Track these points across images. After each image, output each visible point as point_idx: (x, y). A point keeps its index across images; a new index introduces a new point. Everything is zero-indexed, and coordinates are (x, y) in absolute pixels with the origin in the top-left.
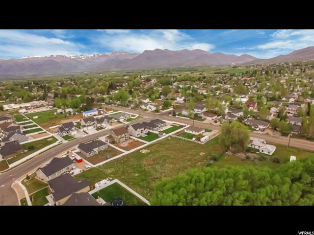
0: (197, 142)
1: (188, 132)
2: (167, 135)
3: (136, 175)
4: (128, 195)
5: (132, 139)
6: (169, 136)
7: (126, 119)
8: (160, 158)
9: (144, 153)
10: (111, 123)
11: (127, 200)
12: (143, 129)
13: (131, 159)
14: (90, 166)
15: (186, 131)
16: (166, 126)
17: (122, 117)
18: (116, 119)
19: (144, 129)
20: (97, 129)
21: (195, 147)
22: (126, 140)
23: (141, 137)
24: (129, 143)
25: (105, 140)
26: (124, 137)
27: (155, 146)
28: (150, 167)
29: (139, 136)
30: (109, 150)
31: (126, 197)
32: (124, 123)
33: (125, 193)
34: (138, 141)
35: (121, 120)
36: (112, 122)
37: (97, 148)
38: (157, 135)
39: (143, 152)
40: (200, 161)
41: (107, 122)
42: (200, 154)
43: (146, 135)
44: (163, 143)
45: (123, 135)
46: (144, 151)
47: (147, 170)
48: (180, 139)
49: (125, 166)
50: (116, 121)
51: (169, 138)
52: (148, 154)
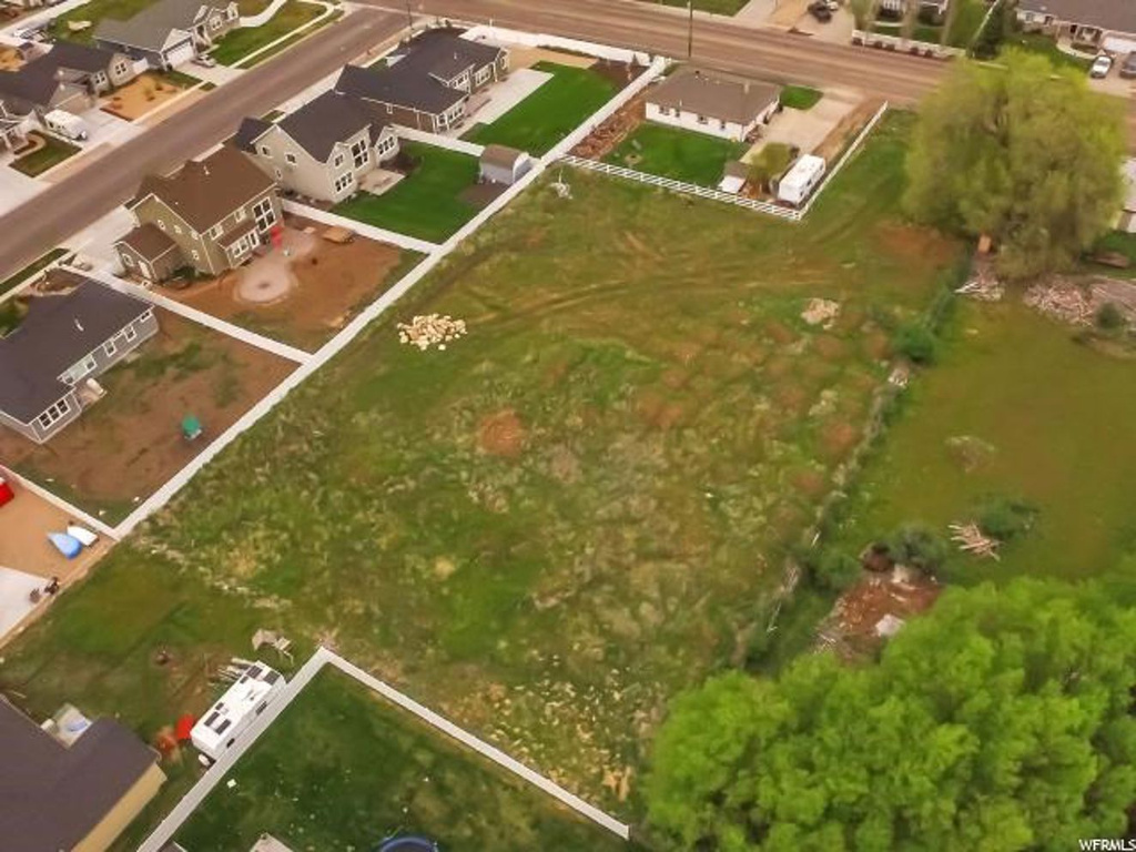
0: (754, 204)
1: (670, 119)
2: (540, 166)
3: (445, 567)
4: (450, 777)
5: (303, 223)
6: (554, 171)
7: (207, 39)
8: (562, 385)
9: (432, 347)
10: (112, 89)
11: (453, 817)
12: (364, 135)
13: (361, 420)
14: (87, 537)
15: (652, 112)
16: (503, 75)
17: (175, 36)
18: (136, 55)
19: (374, 136)
20: (30, 164)
21: (755, 246)
22: (263, 239)
23: (362, 194)
24: (295, 267)
25: (115, 264)
26: (248, 225)
27: (485, 268)
28: (511, 478)
29: (349, 189)
30: (172, 348)
31: (441, 789)
32: (205, 75)
33: (423, 757)
34: (353, 237)
35: (180, 58)
36: (117, 79)
37: (90, 357)
38: (472, 163)
39: (423, 343)
40: (827, 383)
41: (79, 95)
42: (810, 317)
43: (397, 177)
44: (536, 236)
45: (241, 215)
46: (428, 331)
47: (501, 505)
48: (639, 192)
49: (337, 495)
50: (141, 66)
51: (562, 188)
52: (460, 352)
